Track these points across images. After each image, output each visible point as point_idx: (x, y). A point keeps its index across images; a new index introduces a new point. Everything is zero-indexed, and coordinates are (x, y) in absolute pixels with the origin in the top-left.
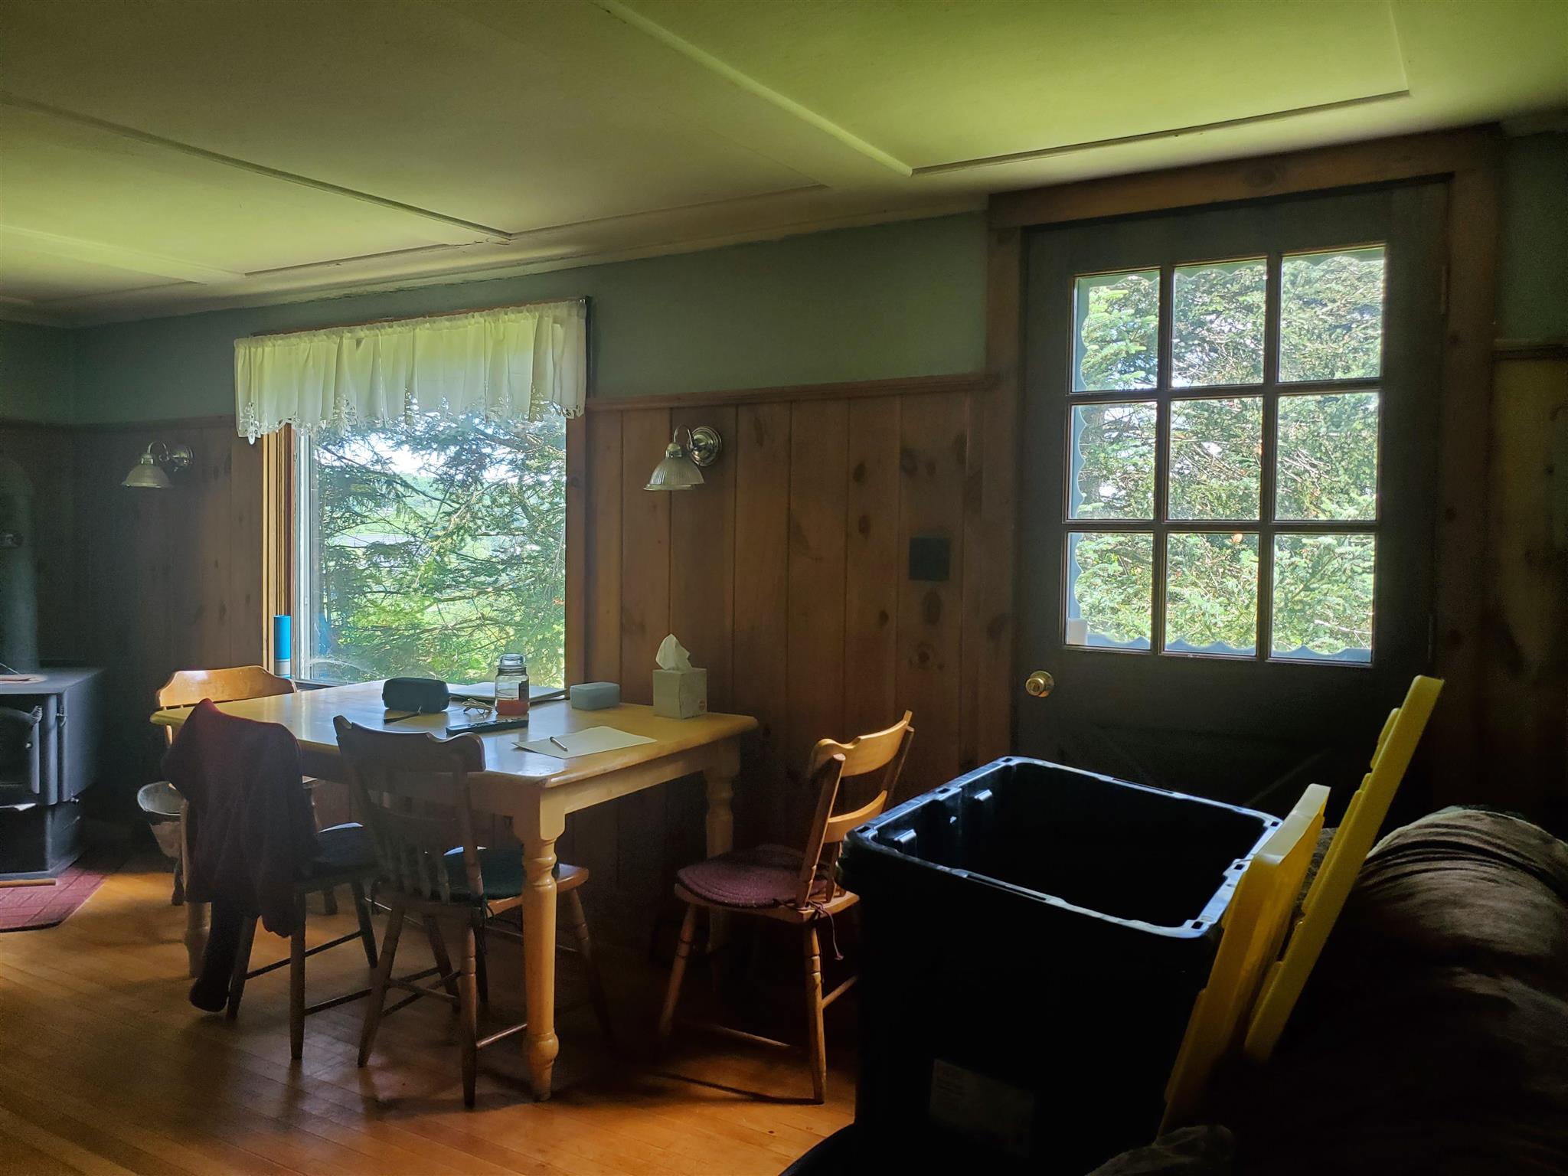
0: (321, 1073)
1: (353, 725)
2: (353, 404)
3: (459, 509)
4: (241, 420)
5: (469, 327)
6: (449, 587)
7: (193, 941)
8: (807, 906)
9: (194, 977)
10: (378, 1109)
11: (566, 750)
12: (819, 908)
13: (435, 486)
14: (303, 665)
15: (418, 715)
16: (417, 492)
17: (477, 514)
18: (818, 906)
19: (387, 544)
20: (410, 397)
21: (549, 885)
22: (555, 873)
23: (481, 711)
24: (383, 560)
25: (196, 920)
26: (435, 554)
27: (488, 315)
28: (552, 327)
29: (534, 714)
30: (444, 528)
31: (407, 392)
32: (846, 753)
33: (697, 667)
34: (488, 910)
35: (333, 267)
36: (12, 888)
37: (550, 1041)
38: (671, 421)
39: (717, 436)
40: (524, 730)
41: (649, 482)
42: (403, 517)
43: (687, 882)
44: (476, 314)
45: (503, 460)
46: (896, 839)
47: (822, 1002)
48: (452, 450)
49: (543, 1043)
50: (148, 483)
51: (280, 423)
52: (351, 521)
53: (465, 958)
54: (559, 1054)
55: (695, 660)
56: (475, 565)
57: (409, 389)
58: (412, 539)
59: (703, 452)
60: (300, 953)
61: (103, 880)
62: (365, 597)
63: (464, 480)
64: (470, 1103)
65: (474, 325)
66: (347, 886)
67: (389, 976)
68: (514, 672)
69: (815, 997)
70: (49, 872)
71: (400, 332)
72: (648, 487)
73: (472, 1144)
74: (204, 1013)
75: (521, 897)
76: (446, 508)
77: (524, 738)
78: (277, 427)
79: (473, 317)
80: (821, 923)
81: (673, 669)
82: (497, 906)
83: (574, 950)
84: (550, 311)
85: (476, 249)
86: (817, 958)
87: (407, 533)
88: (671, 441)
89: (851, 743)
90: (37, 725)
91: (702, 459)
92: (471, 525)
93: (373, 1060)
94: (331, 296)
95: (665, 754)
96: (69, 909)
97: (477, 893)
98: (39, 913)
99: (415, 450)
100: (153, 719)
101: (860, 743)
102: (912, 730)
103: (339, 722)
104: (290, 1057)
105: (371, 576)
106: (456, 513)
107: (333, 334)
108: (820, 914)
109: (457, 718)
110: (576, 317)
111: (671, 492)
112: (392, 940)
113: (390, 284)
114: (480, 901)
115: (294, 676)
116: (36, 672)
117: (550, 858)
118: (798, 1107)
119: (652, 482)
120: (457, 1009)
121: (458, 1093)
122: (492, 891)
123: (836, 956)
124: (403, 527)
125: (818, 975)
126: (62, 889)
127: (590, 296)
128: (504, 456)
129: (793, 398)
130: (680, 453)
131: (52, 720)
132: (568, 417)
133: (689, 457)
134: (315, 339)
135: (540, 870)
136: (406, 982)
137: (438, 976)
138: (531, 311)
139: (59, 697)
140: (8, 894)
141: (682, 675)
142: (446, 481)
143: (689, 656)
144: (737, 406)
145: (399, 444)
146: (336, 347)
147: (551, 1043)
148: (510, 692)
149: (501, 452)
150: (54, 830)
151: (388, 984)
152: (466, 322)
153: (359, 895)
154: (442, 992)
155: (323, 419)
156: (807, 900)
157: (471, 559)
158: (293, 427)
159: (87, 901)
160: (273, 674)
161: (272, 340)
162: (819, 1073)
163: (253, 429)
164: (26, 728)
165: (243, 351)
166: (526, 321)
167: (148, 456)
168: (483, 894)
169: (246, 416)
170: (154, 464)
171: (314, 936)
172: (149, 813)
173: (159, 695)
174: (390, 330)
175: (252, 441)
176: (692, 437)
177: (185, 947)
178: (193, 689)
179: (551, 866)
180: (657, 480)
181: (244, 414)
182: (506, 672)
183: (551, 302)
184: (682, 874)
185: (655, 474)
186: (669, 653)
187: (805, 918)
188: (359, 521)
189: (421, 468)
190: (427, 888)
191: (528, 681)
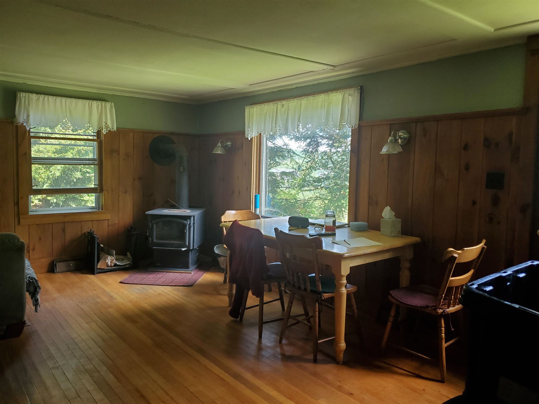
0: (268, 343)
1: (281, 231)
2: (281, 126)
3: (311, 161)
4: (246, 132)
5: (319, 99)
6: (306, 186)
7: (230, 296)
8: (440, 309)
9: (230, 307)
10: (286, 358)
11: (350, 245)
12: (445, 310)
13: (302, 153)
14: (263, 210)
15: (299, 229)
16: (297, 155)
17: (317, 162)
18: (445, 309)
19: (287, 172)
20: (299, 124)
21: (344, 291)
22: (346, 287)
23: (320, 229)
24: (285, 177)
25: (231, 290)
26: (303, 175)
27: (326, 94)
28: (348, 97)
29: (337, 231)
30: (306, 167)
31: (298, 122)
32: (459, 254)
33: (398, 218)
34: (323, 297)
35: (276, 81)
36: (180, 273)
37: (343, 344)
38: (390, 129)
39: (408, 133)
40: (334, 236)
41: (381, 151)
42: (293, 163)
43: (393, 295)
44: (322, 94)
45: (325, 144)
46: (485, 289)
47: (445, 345)
48: (308, 140)
49: (340, 344)
50: (219, 152)
51: (258, 133)
52: (276, 165)
53: (315, 312)
54: (345, 349)
55: (397, 216)
56: (314, 179)
57: (299, 121)
58: (295, 170)
59: (402, 140)
60: (262, 303)
61: (204, 273)
62: (279, 189)
63: (312, 151)
64: (315, 361)
65: (321, 98)
66: (276, 283)
67: (289, 315)
68: (331, 216)
69: (442, 342)
70: (190, 269)
71: (296, 102)
72: (381, 153)
73: (315, 374)
74: (232, 319)
75: (334, 293)
76: (306, 160)
77: (334, 239)
78: (257, 134)
79: (321, 95)
80: (446, 316)
81: (388, 219)
82: (326, 296)
83: (351, 314)
84: (347, 92)
85: (324, 72)
86: (443, 328)
87: (293, 168)
88: (390, 136)
89: (460, 251)
90: (188, 225)
91: (402, 142)
92: (315, 166)
93: (284, 341)
94: (275, 91)
95: (386, 249)
96: (195, 281)
97: (319, 290)
98: (187, 282)
99: (296, 141)
100: (221, 225)
101: (464, 251)
102: (485, 247)
103: (276, 230)
104: (258, 337)
105: (281, 182)
106: (310, 162)
107: (275, 103)
108: (445, 312)
109: (312, 231)
110: (357, 93)
111: (389, 154)
112: (291, 303)
113: (293, 86)
114: (320, 293)
115: (260, 213)
116: (188, 209)
117: (344, 282)
118: (434, 383)
119: (383, 151)
120: (311, 328)
121: (311, 357)
122: (324, 290)
123: (451, 329)
124: (292, 166)
125: (443, 335)
126: (193, 275)
127: (362, 85)
128: (325, 142)
129: (438, 119)
130: (394, 140)
131: (192, 224)
132: (352, 128)
133: (397, 142)
134: (270, 105)
135: (341, 285)
136: (295, 317)
137: (304, 317)
138: (341, 92)
139: (194, 217)
140: (179, 275)
141: (392, 221)
142: (306, 151)
143: (395, 214)
144: (416, 122)
145: (291, 139)
146: (276, 108)
147: (343, 345)
148: (330, 223)
149: (325, 141)
150: (192, 257)
151: (289, 317)
152: (318, 97)
153: (280, 287)
154: (306, 322)
155: (271, 132)
156: (440, 307)
157: (313, 177)
158: (262, 134)
159: (200, 279)
160: (254, 212)
161: (256, 106)
162: (443, 371)
163: (250, 135)
164: (185, 226)
165: (248, 110)
166: (339, 96)
167: (219, 144)
168: (321, 291)
169: (248, 131)
170: (221, 146)
171: (266, 299)
172: (217, 254)
173: (222, 218)
174: (293, 101)
175: (249, 139)
176: (398, 134)
177: (228, 297)
178: (231, 216)
179: (344, 284)
180: (384, 150)
181: (248, 130)
182: (328, 216)
183: (348, 89)
184: (391, 292)
185: (384, 148)
186: (387, 213)
187: (439, 313)
188: (278, 165)
189: (298, 147)
190: (303, 287)
191: (336, 220)
